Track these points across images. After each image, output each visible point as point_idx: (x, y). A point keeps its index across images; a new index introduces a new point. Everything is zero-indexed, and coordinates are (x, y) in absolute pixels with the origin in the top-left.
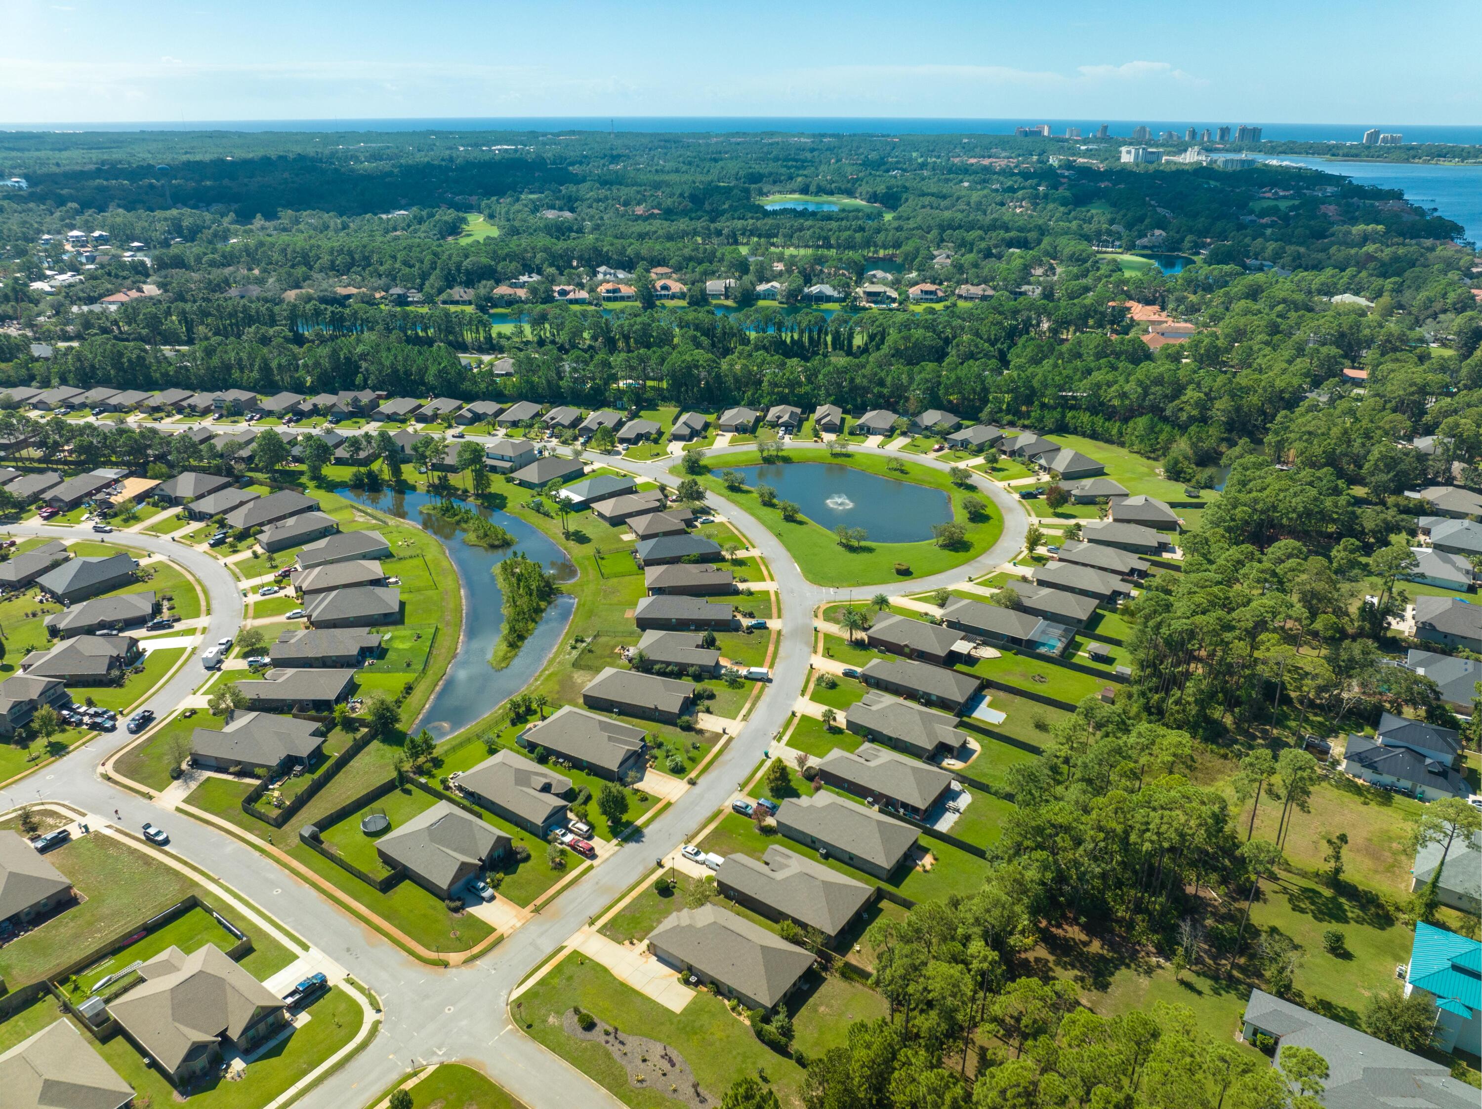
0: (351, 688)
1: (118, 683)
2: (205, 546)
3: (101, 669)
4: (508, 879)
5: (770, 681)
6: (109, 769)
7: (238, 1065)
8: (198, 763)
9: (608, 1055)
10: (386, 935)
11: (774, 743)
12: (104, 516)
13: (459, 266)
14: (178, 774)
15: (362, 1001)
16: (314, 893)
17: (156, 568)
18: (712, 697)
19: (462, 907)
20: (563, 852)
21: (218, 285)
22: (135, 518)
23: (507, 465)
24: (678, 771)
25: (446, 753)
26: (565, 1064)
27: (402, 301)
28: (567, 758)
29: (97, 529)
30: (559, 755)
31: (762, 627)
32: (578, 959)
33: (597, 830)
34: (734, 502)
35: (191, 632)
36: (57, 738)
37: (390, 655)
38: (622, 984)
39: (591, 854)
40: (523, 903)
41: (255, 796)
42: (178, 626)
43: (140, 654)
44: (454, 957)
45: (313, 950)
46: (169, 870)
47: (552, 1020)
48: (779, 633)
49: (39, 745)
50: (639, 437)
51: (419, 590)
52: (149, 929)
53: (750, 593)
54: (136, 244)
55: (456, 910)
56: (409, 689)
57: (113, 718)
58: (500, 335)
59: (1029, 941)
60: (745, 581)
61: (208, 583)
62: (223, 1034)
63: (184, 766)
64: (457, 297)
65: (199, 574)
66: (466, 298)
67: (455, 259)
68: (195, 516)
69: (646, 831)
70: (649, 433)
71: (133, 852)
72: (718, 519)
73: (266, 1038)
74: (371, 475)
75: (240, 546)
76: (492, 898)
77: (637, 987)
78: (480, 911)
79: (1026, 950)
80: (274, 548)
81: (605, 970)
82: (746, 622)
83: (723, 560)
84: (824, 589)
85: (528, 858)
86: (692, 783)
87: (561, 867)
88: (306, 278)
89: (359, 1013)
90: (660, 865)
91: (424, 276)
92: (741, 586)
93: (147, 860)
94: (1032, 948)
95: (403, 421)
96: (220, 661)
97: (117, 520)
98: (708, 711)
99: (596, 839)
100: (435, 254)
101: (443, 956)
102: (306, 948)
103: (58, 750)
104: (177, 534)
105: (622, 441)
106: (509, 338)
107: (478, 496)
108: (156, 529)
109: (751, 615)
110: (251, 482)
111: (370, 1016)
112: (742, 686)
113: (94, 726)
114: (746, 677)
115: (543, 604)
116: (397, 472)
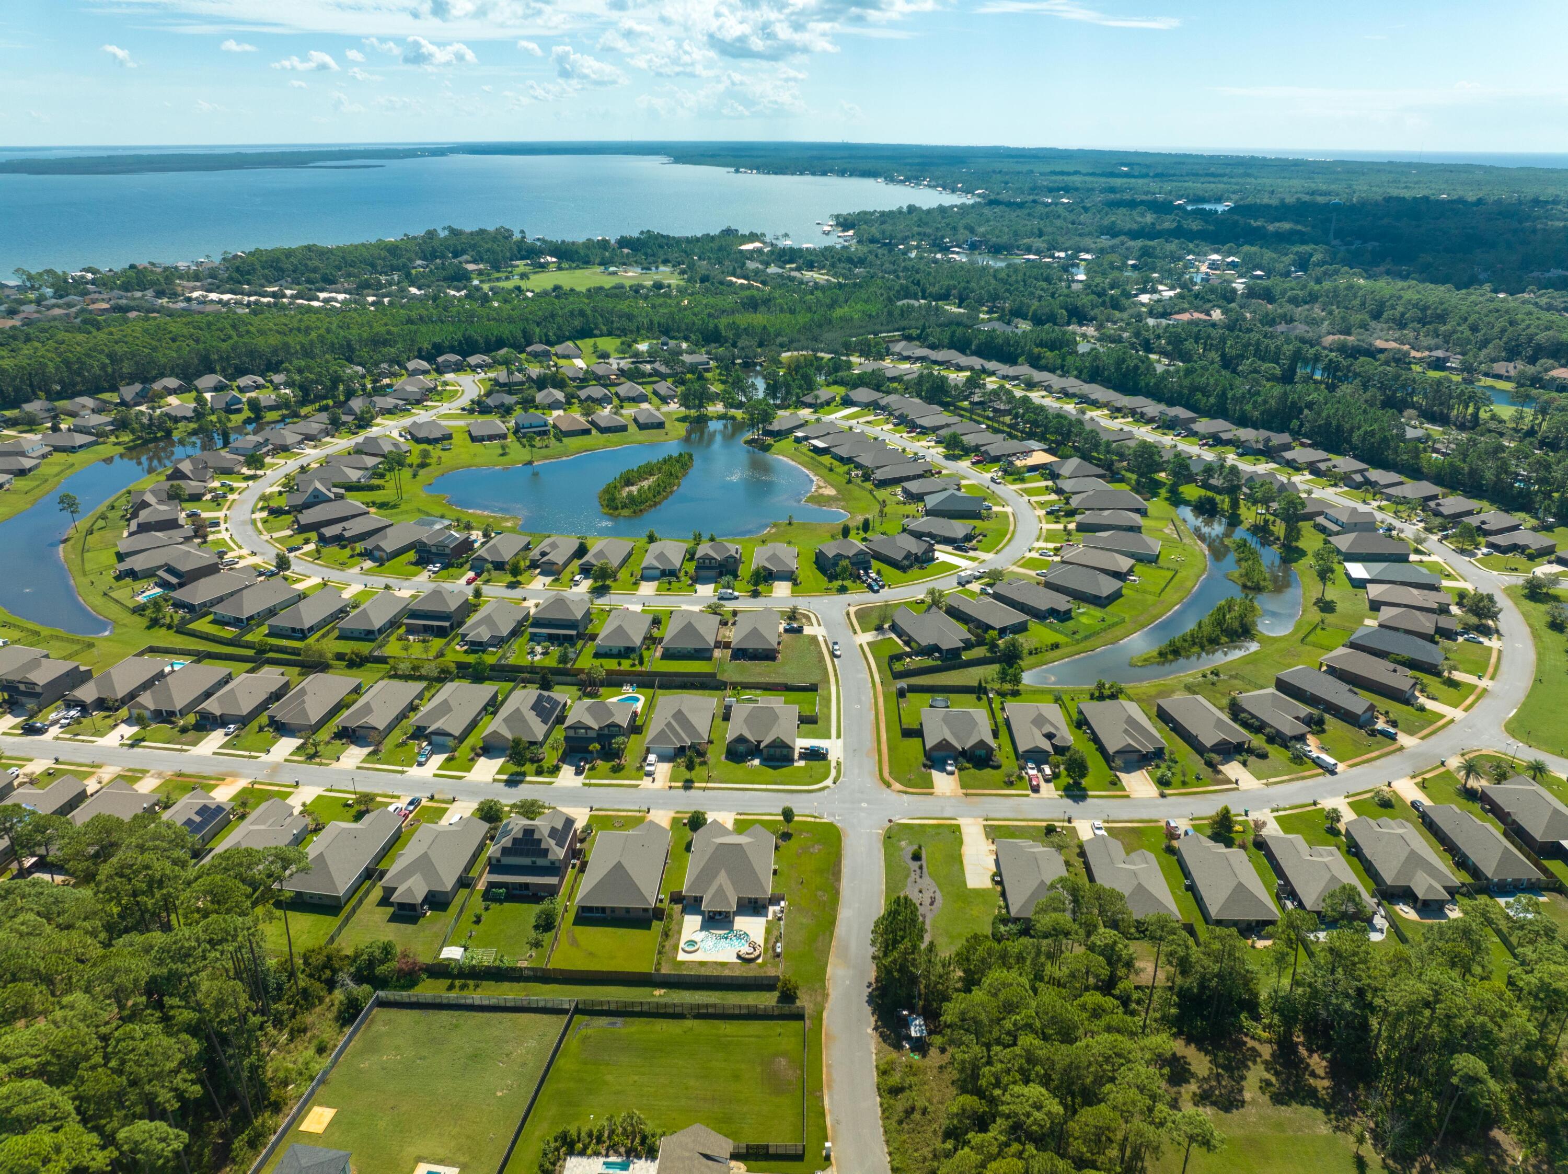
0: (1021, 628)
1: (904, 569)
2: (1042, 513)
3: (899, 557)
4: (973, 771)
5: (1333, 773)
6: (852, 610)
7: (757, 762)
8: (894, 628)
9: (908, 876)
10: (880, 755)
11: (1268, 811)
12: (1005, 472)
13: (1530, 339)
14: (879, 629)
15: (833, 773)
16: (872, 717)
17: (997, 515)
18: (1263, 756)
19: (930, 767)
20: (1021, 778)
21: (1273, 320)
22: (1022, 480)
23: (1335, 528)
24: (1163, 783)
25: (1027, 692)
26: (883, 863)
27: (1439, 365)
28: (1093, 732)
29: (993, 480)
30: (1090, 728)
31: (1392, 738)
32: (956, 831)
33: (1058, 781)
34: (1536, 635)
35: (973, 559)
36: (847, 583)
37: (1070, 624)
38: (960, 856)
39: (1036, 789)
40: (963, 786)
41: (898, 657)
42: (971, 553)
43: (933, 559)
44: (897, 786)
45: (840, 742)
46: (826, 669)
47: (903, 843)
48: (1401, 748)
49: (837, 583)
50: (1514, 548)
51: (1145, 592)
52: (787, 688)
53: (1422, 709)
54: (1259, 273)
55: (925, 766)
56: (1056, 646)
57: (882, 587)
58: (1493, 417)
59: (1266, 1035)
60: (1434, 699)
61: (1017, 536)
62: (759, 742)
63: (886, 626)
64: (1503, 372)
65: (1019, 528)
66: (1512, 373)
67: (1532, 330)
68: (1059, 491)
69: (1089, 800)
70: (1528, 547)
71: (821, 652)
72: (1493, 643)
73: (778, 760)
74: (1211, 501)
75: (1064, 520)
76: (952, 773)
77: (965, 862)
78: (936, 775)
79: (1253, 1038)
80: (1081, 528)
81: (961, 843)
82: (1381, 725)
83: (1438, 674)
84: (1511, 740)
85: (998, 767)
86: (1163, 796)
87: (1010, 784)
88: (1364, 326)
89: (826, 777)
90: (1069, 821)
91: (1484, 344)
92: (1422, 700)
93: (822, 659)
94: (1259, 1040)
95: (1298, 469)
96: (969, 582)
97: (1010, 478)
98: (1244, 764)
99: (1052, 785)
100: (1512, 323)
101: (892, 781)
102: (839, 736)
103: (843, 590)
104: (1034, 499)
105: (1490, 545)
106: (1502, 421)
107: (1283, 545)
108: (1027, 491)
109: (1394, 724)
110: (1122, 480)
111: (829, 782)
112: (1302, 763)
113: (870, 587)
114: (1314, 761)
115: (1224, 639)
116: (1235, 504)
